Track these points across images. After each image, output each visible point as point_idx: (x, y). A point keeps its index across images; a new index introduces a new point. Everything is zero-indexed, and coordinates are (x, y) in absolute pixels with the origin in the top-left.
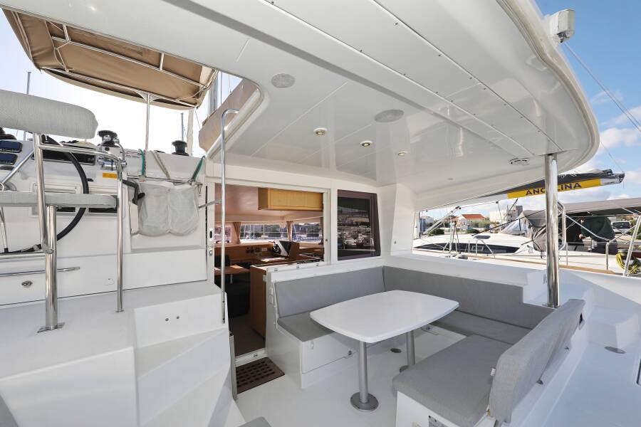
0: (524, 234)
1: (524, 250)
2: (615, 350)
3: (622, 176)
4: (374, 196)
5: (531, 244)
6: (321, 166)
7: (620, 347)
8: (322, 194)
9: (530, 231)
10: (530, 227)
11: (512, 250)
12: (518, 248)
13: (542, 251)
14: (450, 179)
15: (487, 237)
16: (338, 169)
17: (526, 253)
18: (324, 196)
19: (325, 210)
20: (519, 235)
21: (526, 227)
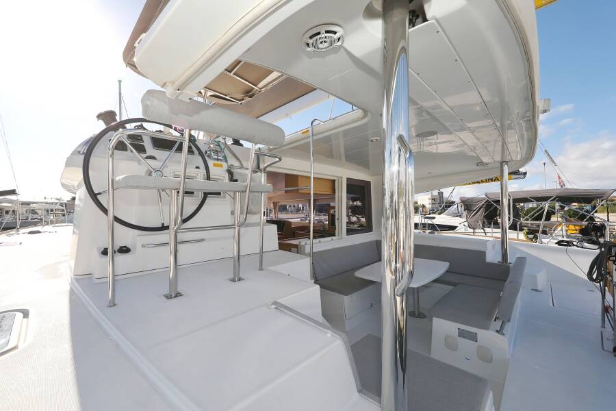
0: (460, 216)
1: (461, 229)
2: (537, 290)
3: (525, 174)
4: (368, 183)
5: (466, 224)
6: (333, 158)
7: (539, 289)
8: (334, 181)
9: (465, 214)
10: (465, 210)
11: (453, 228)
12: (457, 227)
13: (474, 229)
14: (430, 173)
15: (434, 218)
16: (347, 160)
17: (463, 230)
18: (336, 182)
19: (336, 194)
20: (457, 216)
21: (461, 209)
